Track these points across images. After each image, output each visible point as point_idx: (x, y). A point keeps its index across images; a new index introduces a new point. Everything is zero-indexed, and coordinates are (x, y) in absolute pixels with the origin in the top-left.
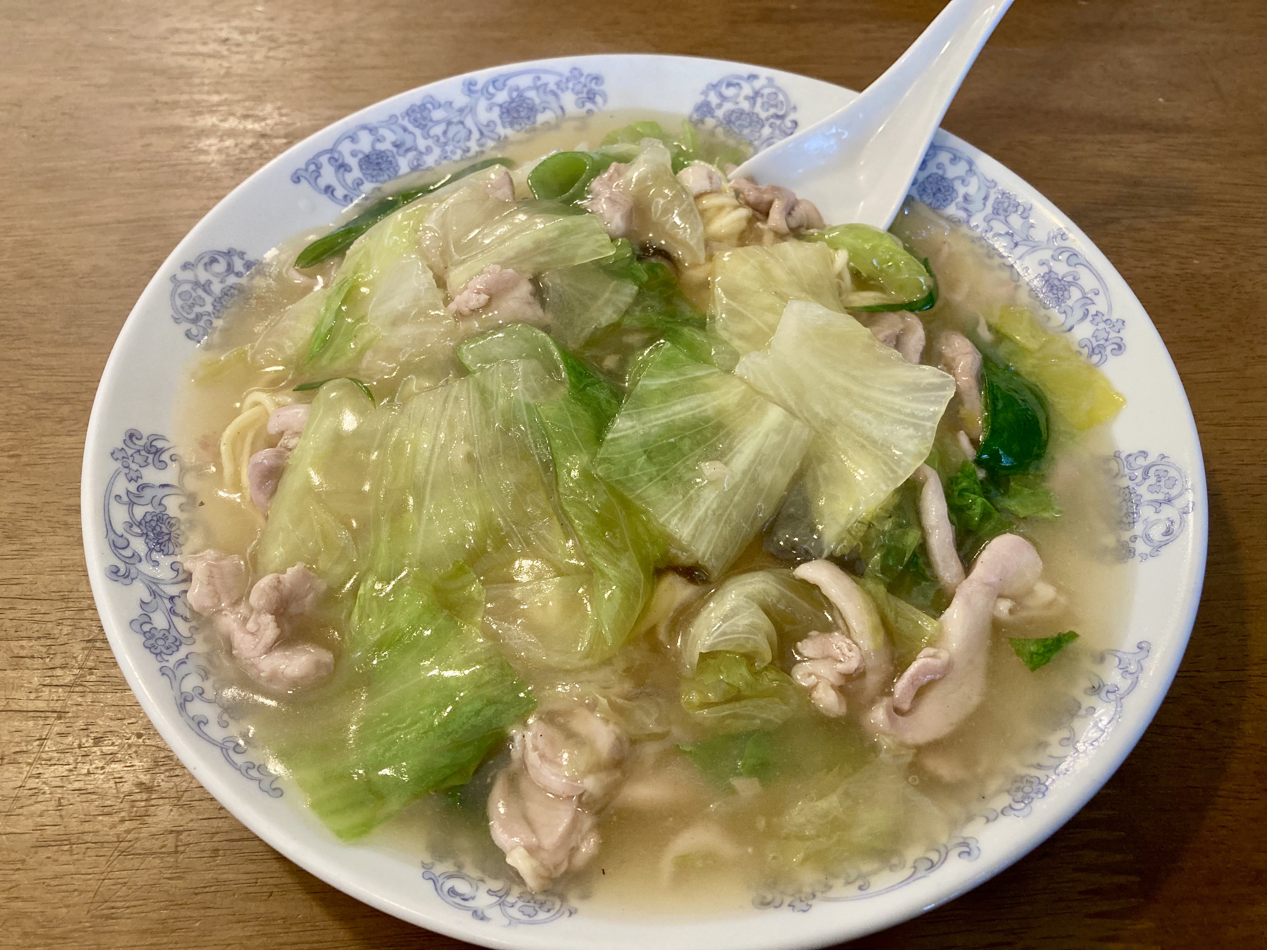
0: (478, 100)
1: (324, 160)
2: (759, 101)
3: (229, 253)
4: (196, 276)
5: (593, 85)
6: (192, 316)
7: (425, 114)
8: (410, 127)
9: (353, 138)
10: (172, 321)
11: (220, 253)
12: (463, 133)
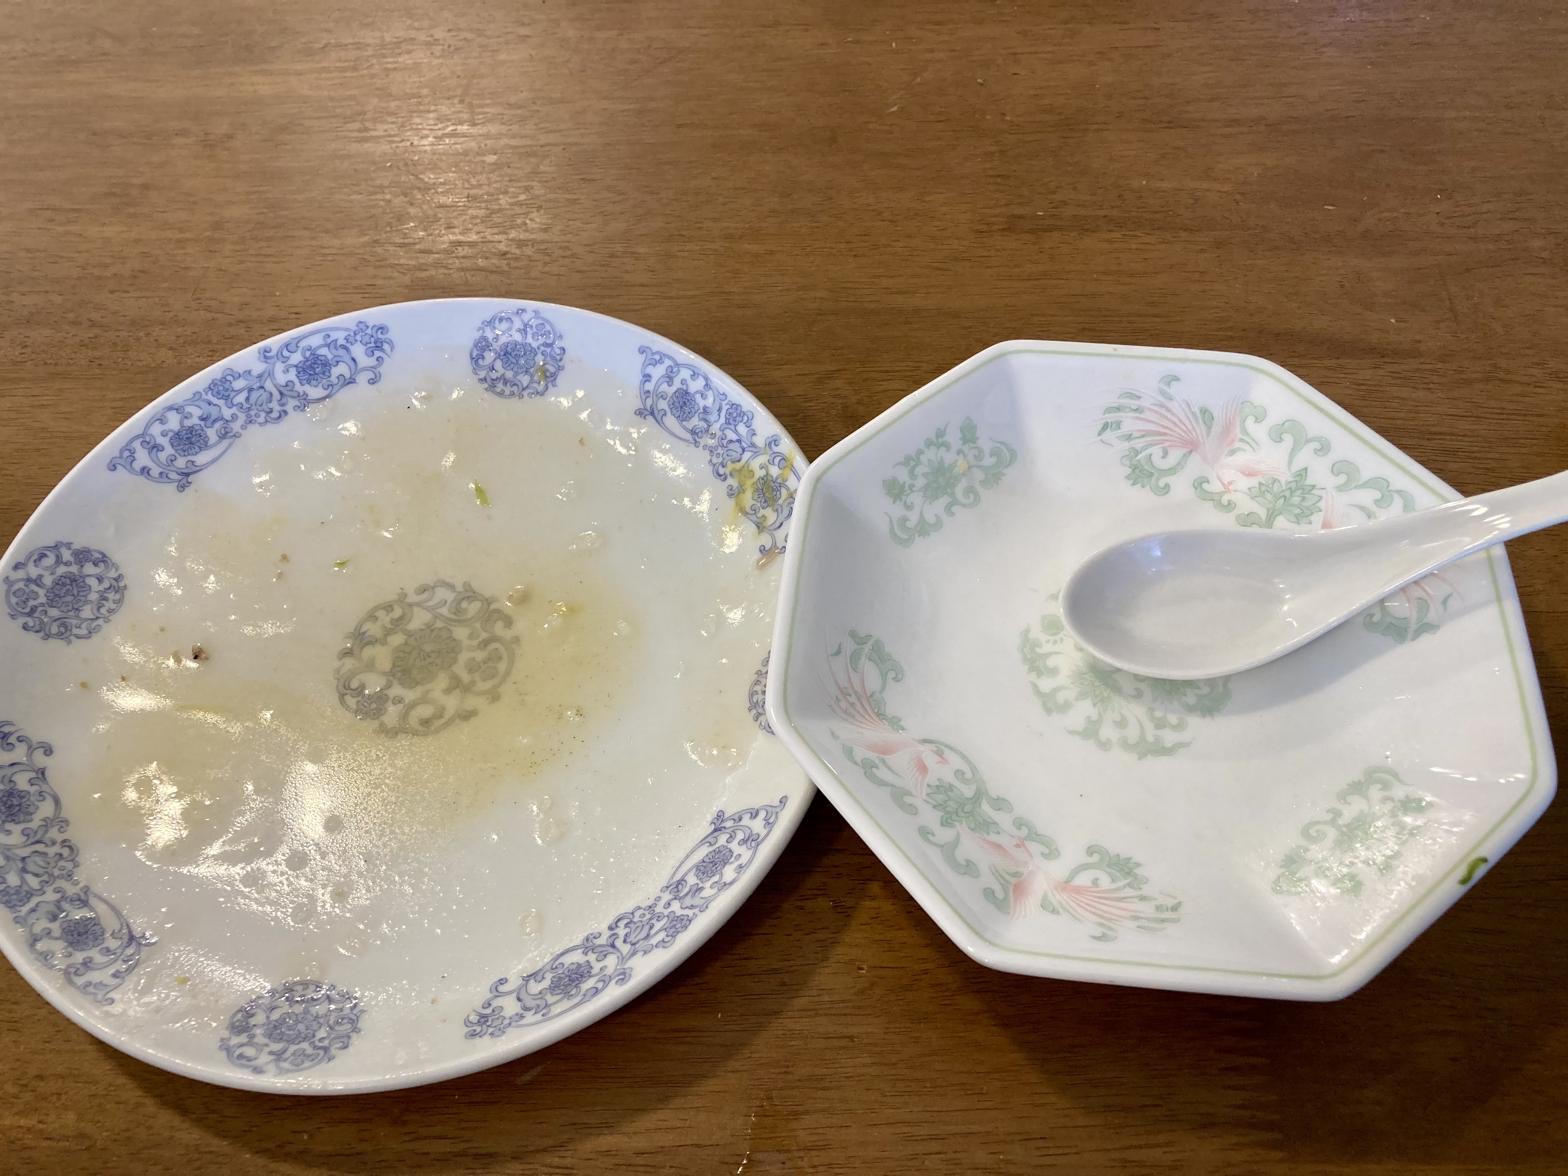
0: (274, 364)
1: (137, 444)
3: (56, 547)
4: (28, 574)
5: (380, 336)
6: (27, 610)
7: (227, 385)
8: (215, 400)
9: (162, 420)
10: (9, 618)
11: (47, 548)
12: (265, 396)
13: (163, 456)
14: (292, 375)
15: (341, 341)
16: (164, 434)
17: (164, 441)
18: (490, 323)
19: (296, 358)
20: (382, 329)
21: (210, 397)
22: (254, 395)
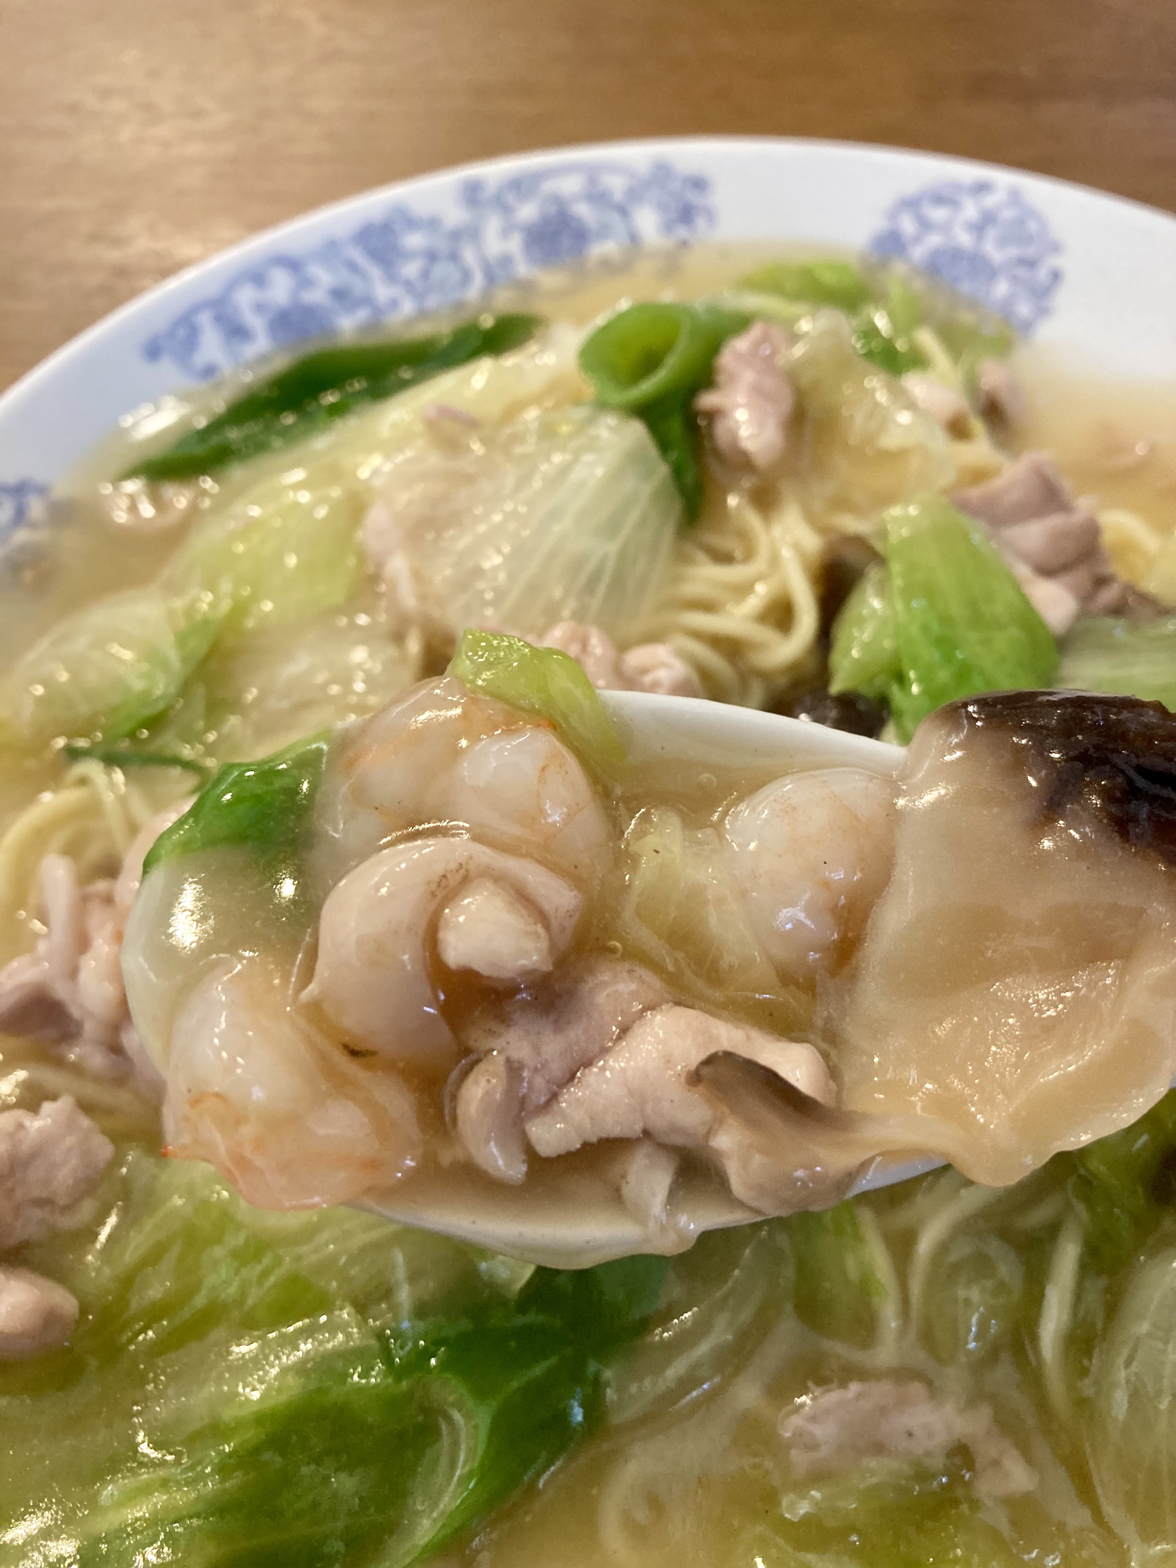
0: (485, 215)
1: (205, 318)
2: (992, 232)
3: (20, 489)
5: (693, 197)
7: (391, 239)
8: (363, 263)
9: (259, 280)
12: (456, 275)
13: (250, 351)
14: (514, 245)
15: (618, 195)
16: (260, 308)
17: (256, 323)
18: (911, 204)
19: (529, 212)
20: (699, 184)
22: (440, 270)
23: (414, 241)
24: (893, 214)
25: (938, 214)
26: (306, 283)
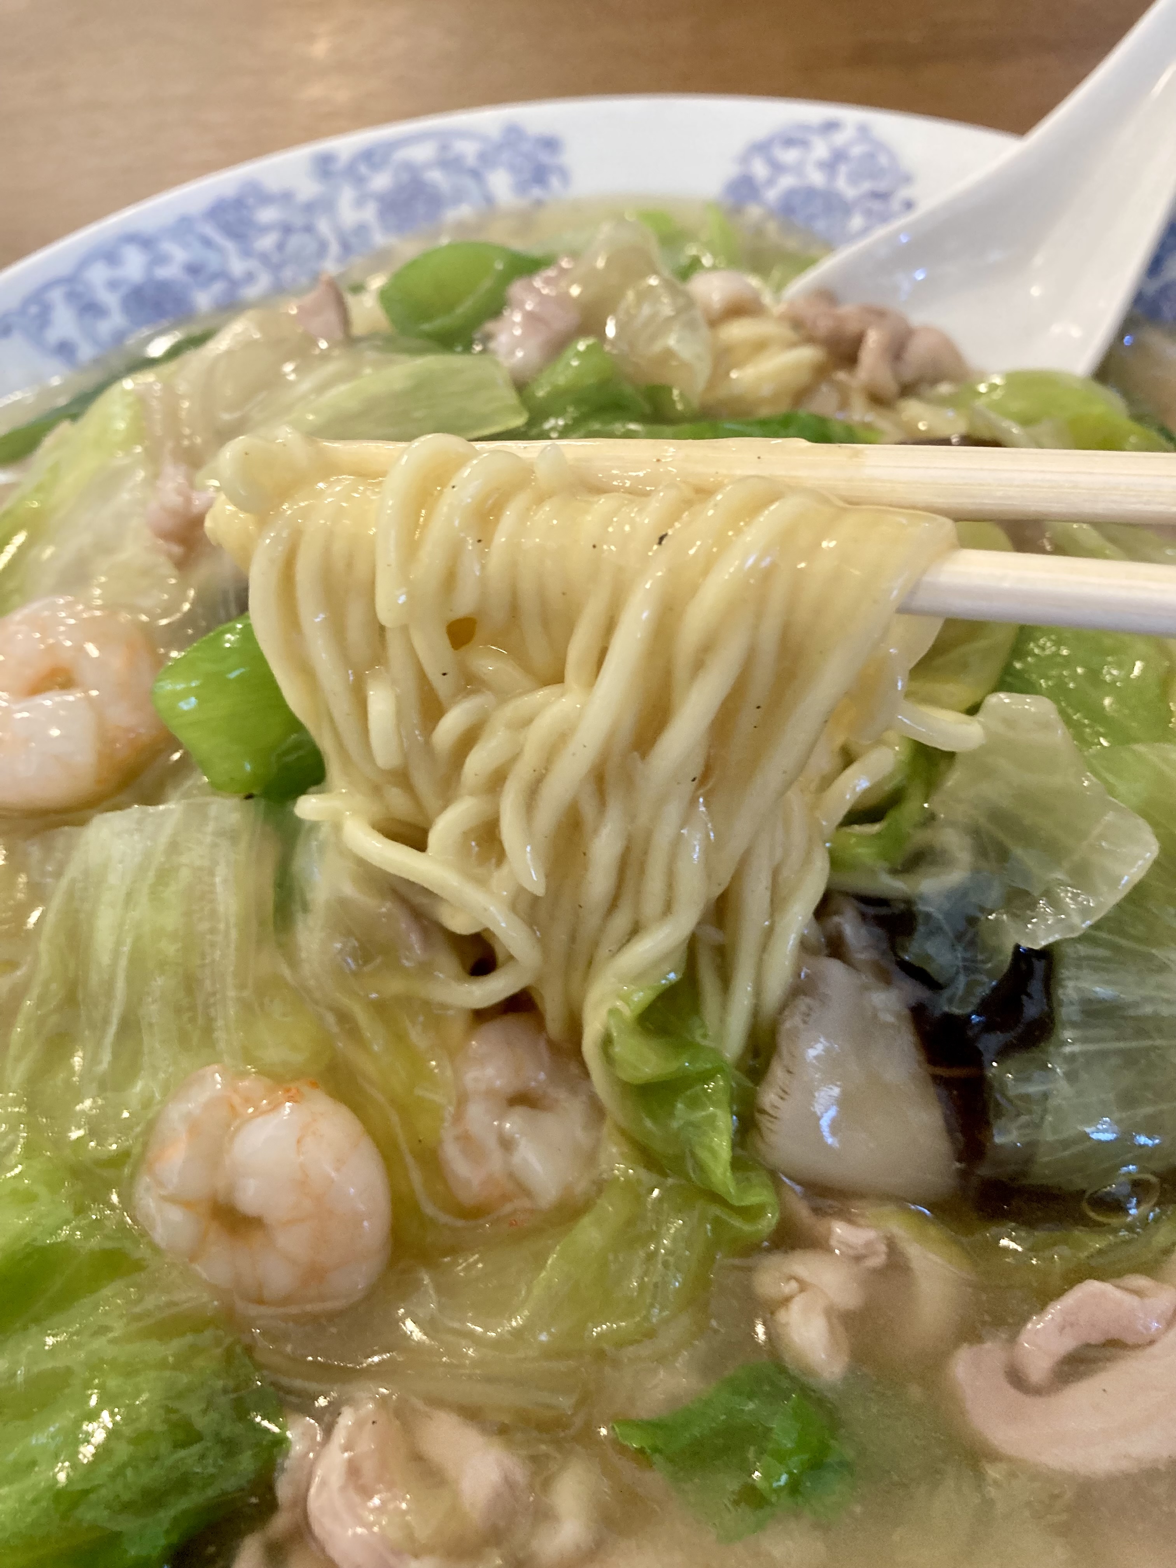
0: (338, 187)
1: (56, 296)
2: (843, 170)
5: (545, 157)
7: (244, 214)
8: (217, 238)
9: (111, 258)
12: (312, 247)
13: (105, 327)
14: (369, 213)
15: (471, 160)
16: (113, 285)
17: (111, 300)
18: (762, 148)
19: (381, 181)
20: (551, 144)
21: (210, 230)
22: (295, 242)
23: (267, 215)
24: (745, 159)
25: (789, 156)
26: (160, 259)
